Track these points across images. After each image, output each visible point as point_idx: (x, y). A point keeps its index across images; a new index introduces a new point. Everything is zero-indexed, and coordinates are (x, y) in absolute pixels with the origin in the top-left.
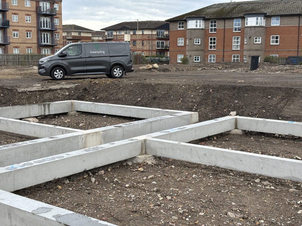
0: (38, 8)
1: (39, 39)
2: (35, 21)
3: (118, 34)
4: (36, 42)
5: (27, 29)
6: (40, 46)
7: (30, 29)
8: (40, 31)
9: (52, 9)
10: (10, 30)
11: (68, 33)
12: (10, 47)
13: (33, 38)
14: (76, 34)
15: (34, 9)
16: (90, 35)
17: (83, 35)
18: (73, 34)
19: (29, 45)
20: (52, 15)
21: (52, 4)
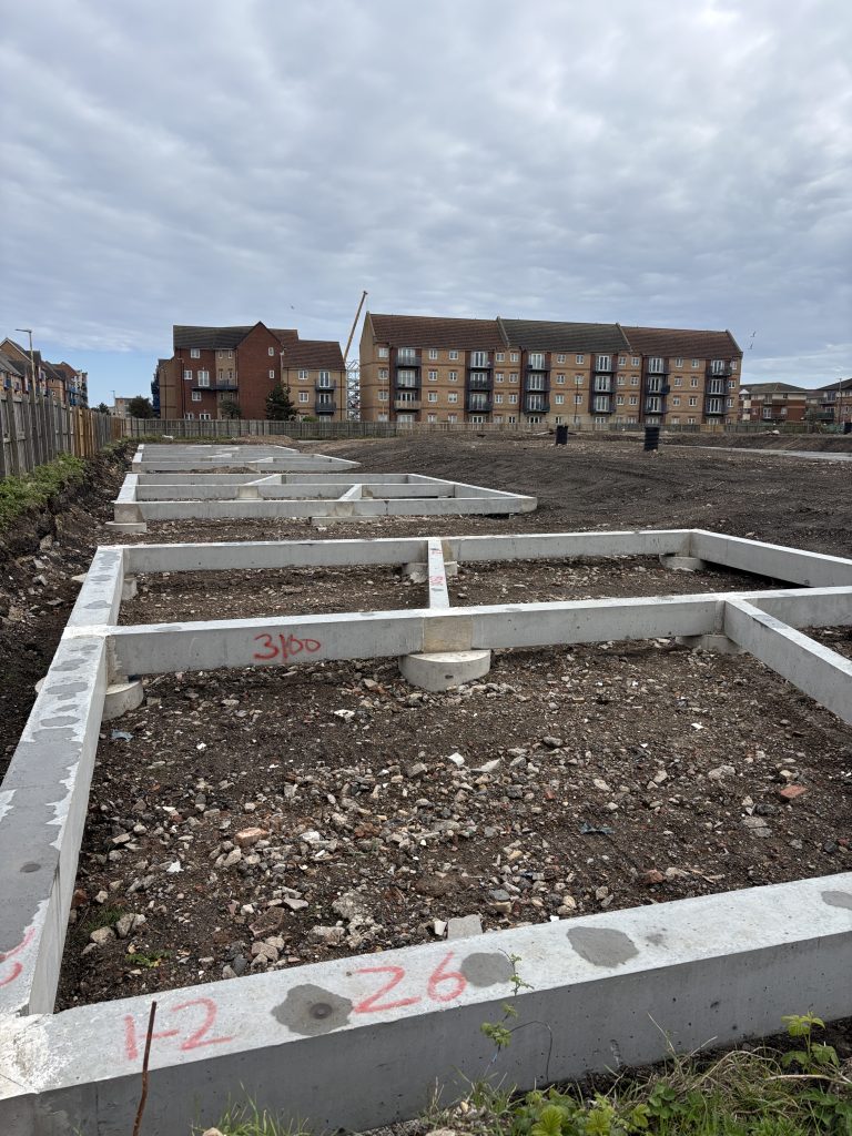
0: (708, 368)
1: (705, 407)
2: (703, 385)
3: (844, 395)
4: (701, 410)
5: (692, 394)
6: (706, 416)
7: (696, 394)
8: (707, 397)
9: (728, 369)
10: (670, 397)
11: (766, 395)
12: (667, 416)
13: (697, 406)
14: (781, 398)
15: (703, 370)
16: (804, 398)
17: (790, 398)
18: (775, 397)
19: (691, 415)
20: (726, 377)
21: (728, 362)
